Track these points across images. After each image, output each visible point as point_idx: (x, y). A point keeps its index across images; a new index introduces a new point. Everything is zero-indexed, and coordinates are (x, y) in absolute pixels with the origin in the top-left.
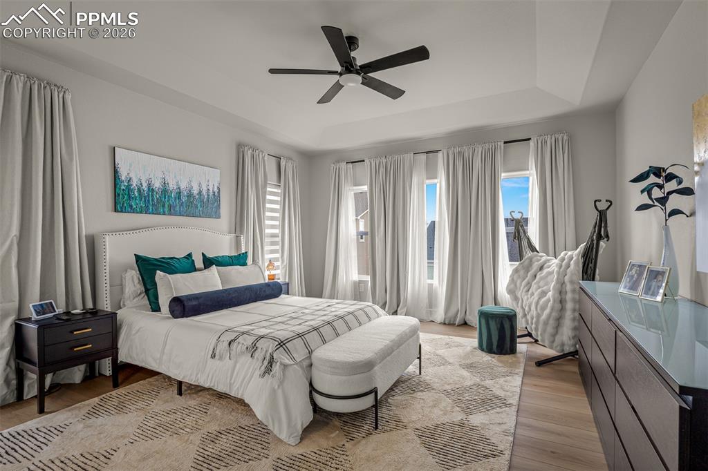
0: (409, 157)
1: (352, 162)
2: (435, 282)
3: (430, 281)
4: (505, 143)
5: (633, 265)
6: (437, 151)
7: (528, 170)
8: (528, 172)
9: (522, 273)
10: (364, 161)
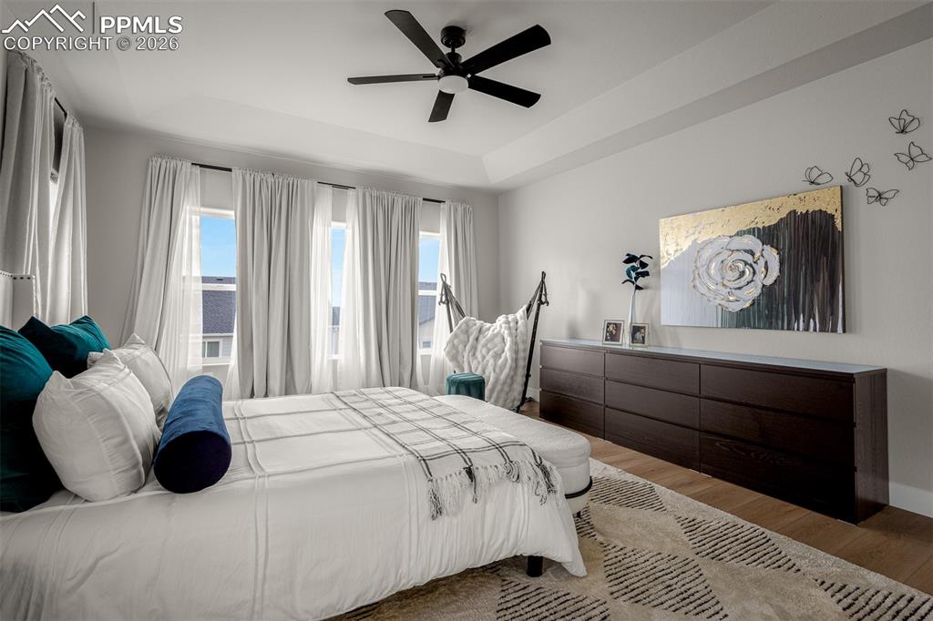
0: (309, 185)
1: (201, 166)
2: (341, 357)
3: (335, 357)
4: (424, 199)
5: (610, 324)
6: (347, 188)
7: (439, 232)
8: (438, 235)
9: (463, 337)
10: (230, 170)
